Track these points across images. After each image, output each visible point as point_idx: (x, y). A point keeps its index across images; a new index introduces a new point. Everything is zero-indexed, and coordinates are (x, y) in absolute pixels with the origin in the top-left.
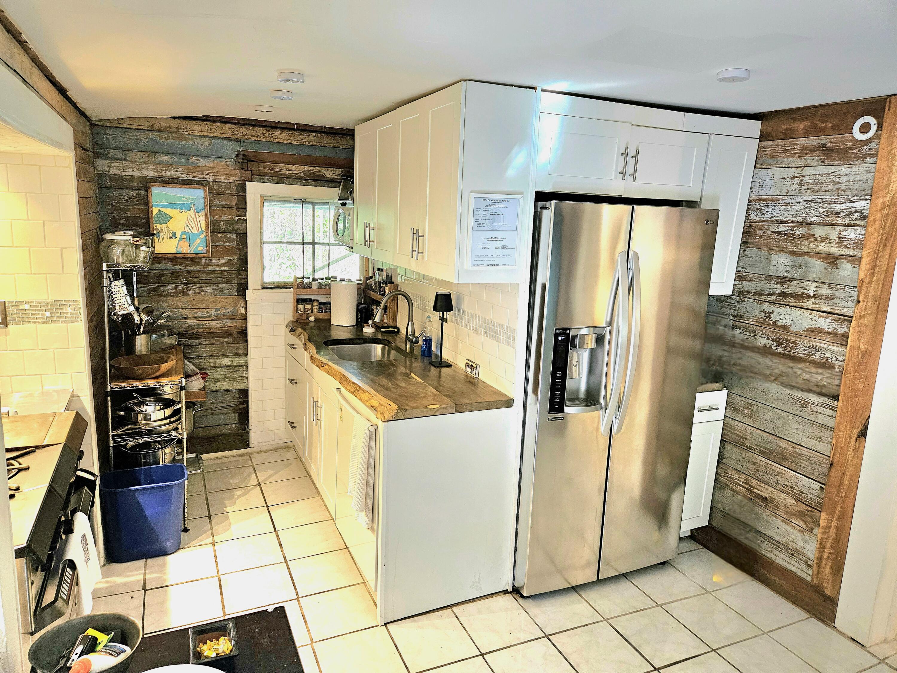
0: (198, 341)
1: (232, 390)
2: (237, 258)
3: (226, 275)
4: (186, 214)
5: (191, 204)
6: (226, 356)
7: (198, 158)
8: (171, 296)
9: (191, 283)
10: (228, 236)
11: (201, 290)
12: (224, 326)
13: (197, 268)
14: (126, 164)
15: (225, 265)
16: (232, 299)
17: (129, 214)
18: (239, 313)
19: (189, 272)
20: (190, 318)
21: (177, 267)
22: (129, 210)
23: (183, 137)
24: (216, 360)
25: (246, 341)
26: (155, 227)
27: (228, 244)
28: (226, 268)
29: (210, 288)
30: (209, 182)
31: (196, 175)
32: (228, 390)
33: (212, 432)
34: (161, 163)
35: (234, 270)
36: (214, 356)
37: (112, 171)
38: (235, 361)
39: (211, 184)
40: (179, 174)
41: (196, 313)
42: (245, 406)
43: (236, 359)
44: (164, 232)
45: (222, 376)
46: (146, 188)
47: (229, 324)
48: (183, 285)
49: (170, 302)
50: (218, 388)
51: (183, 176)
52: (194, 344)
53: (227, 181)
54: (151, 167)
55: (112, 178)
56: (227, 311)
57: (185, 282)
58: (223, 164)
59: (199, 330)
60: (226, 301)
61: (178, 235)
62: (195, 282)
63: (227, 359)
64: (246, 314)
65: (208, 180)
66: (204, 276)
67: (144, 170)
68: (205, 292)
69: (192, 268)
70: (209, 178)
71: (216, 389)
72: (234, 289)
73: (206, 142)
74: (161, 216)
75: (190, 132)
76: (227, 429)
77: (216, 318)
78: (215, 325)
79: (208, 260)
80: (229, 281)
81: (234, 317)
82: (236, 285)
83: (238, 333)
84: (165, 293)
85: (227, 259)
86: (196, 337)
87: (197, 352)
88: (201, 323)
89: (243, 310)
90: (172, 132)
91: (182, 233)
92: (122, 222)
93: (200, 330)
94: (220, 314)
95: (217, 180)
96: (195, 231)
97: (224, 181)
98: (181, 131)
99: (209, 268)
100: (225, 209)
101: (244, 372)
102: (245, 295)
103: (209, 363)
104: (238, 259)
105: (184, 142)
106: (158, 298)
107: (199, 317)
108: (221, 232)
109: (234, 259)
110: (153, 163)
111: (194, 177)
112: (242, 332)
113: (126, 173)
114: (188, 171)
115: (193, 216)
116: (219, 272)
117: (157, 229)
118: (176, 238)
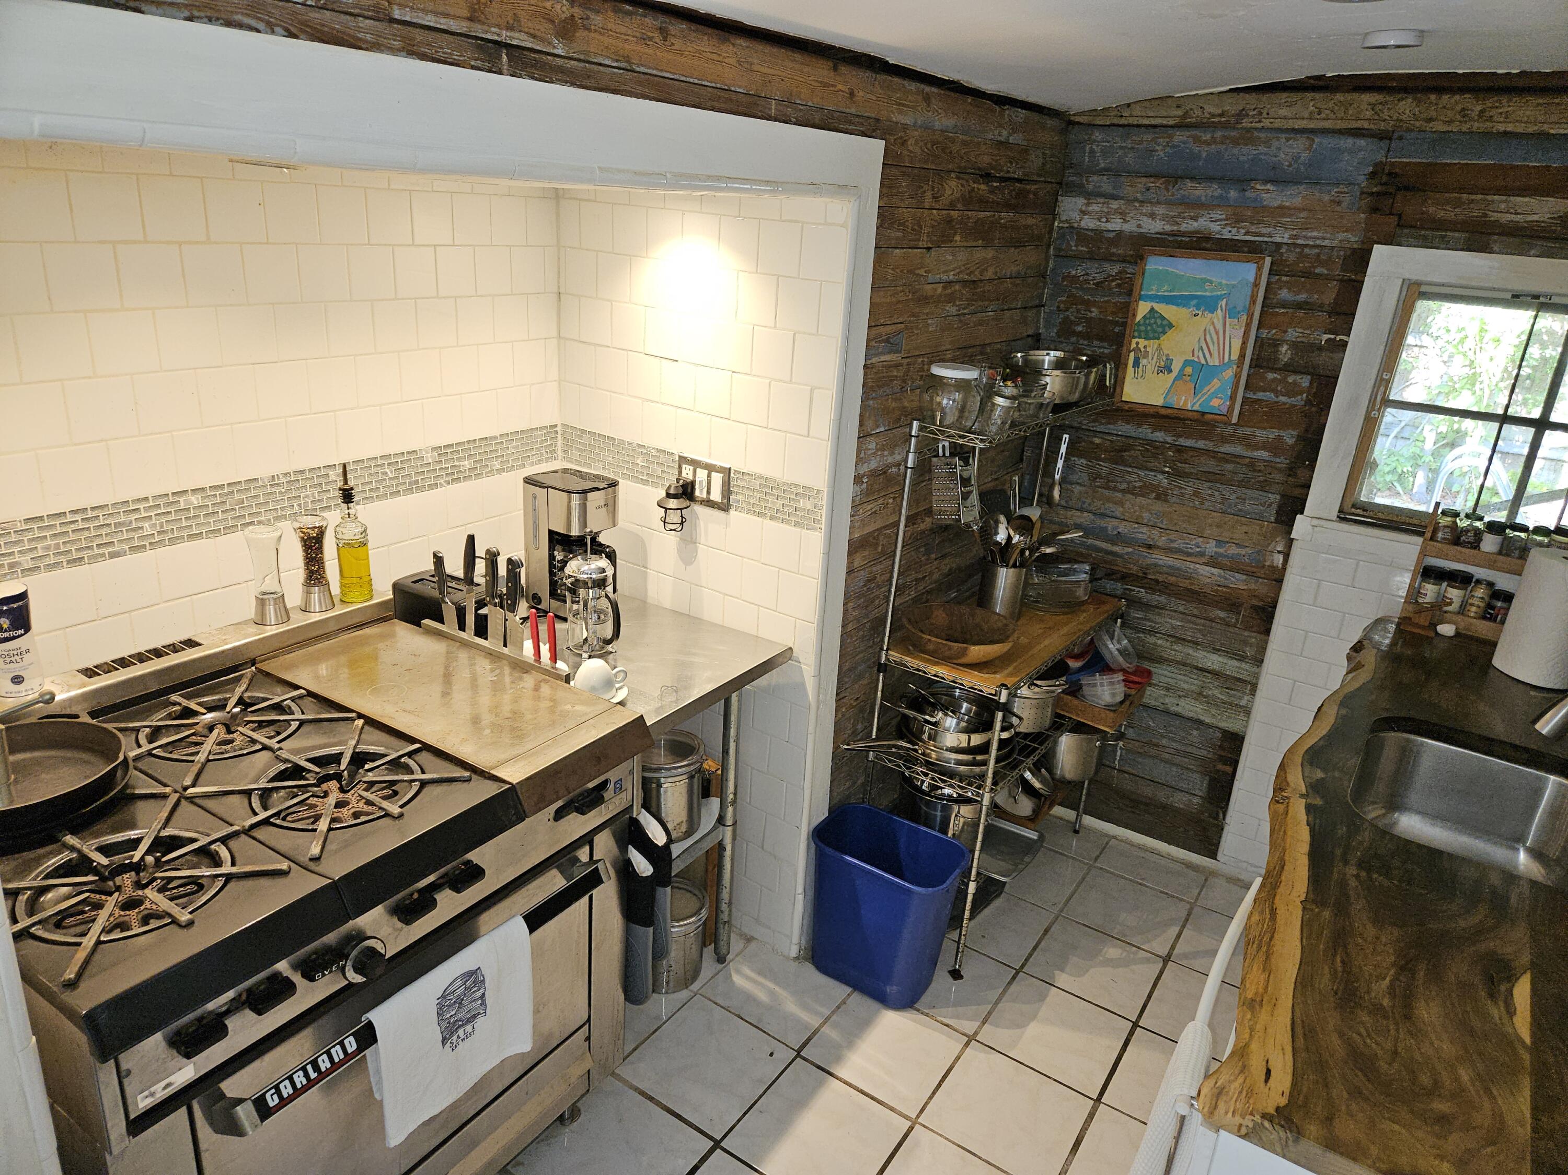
0: (1163, 599)
1: (1209, 726)
2: (1298, 436)
3: (1260, 471)
4: (1205, 320)
5: (1220, 298)
6: (1214, 649)
7: (1269, 186)
8: (1133, 494)
9: (1178, 474)
10: (1290, 379)
11: (1196, 494)
12: (1226, 583)
13: (1201, 444)
14: (1115, 205)
15: (1264, 447)
16: (1258, 528)
17: (1095, 312)
18: (1267, 564)
19: (1180, 450)
20: (1158, 547)
21: (1159, 436)
22: (1097, 304)
23: (1248, 137)
24: (1191, 652)
25: (1267, 632)
26: (1133, 345)
27: (1283, 399)
28: (1264, 454)
29: (1216, 493)
30: (1278, 245)
31: (1253, 229)
32: (1200, 722)
33: (1148, 791)
34: (1184, 202)
35: (1282, 461)
36: (1189, 641)
37: (1088, 223)
38: (1231, 666)
39: (1283, 250)
40: (1215, 227)
41: (1172, 541)
42: (1229, 769)
43: (1235, 663)
44: (1150, 358)
45: (1193, 688)
46: (1139, 259)
47: (1238, 581)
48: (1160, 477)
49: (1127, 505)
50: (1178, 709)
51: (1225, 231)
52: (1155, 603)
53: (1326, 243)
54: (1160, 210)
55: (1083, 236)
56: (1243, 552)
57: (1167, 469)
58: (1326, 198)
59: (1170, 578)
60: (1245, 528)
61: (1176, 367)
62: (1187, 475)
63: (1215, 657)
64: (1284, 568)
65: (1278, 240)
66: (1210, 465)
67: (1145, 219)
68: (1204, 499)
69: (1189, 443)
70: (1282, 237)
71: (1174, 709)
72: (1270, 505)
73: (1299, 145)
74: (1152, 321)
75: (1266, 123)
76: (1179, 801)
77: (1213, 562)
78: (1207, 575)
79: (1230, 429)
80: (1263, 487)
81: (1255, 570)
82: (1278, 497)
83: (1254, 607)
84: (1124, 486)
85: (1272, 434)
86: (1159, 591)
87: (1156, 623)
88: (1177, 564)
89: (1279, 559)
90: (1226, 126)
91: (1187, 363)
92: (1079, 328)
93: (1172, 579)
94: (1225, 556)
95: (1300, 242)
96: (1215, 361)
97: (1318, 242)
98: (1246, 123)
99: (1227, 448)
100: (1301, 313)
101: (1246, 698)
102: (1290, 524)
103: (1173, 653)
104: (1300, 438)
105: (1245, 150)
106: (1106, 492)
107: (1178, 551)
108: (1276, 369)
109: (1289, 437)
110: (1169, 203)
111: (1246, 234)
112: (1263, 609)
113: (1109, 226)
114: (1237, 220)
115: (1219, 327)
116: (1247, 460)
117: (1137, 350)
118: (1170, 371)
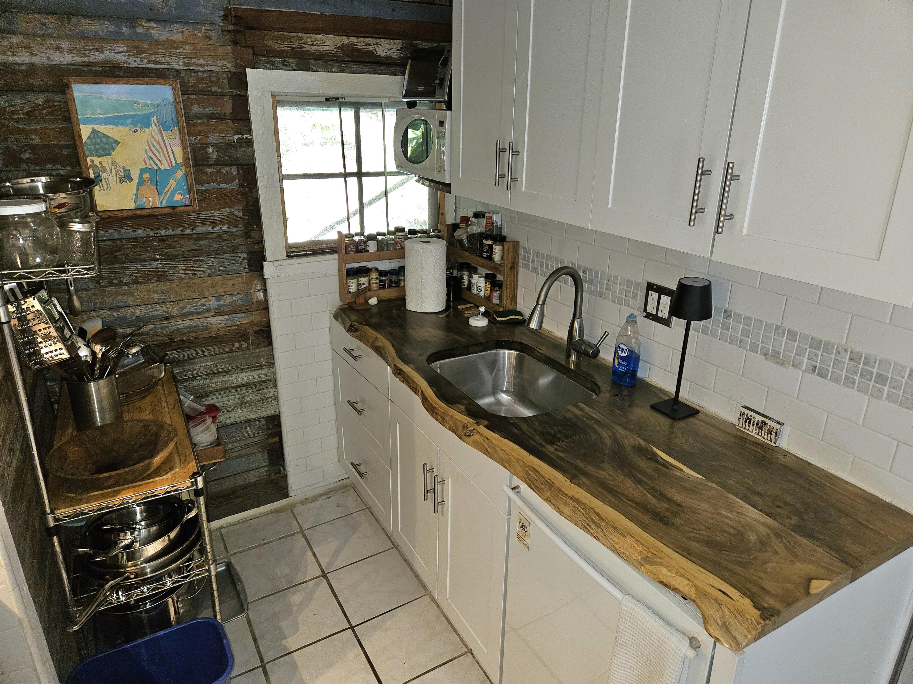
0: (192, 352)
1: (255, 420)
2: (243, 210)
3: (226, 240)
4: (144, 135)
5: (151, 115)
6: (241, 369)
7: (152, 24)
8: (137, 283)
9: (167, 258)
10: (224, 171)
11: (188, 268)
12: (233, 323)
13: (177, 231)
14: (15, 39)
15: (224, 222)
16: (240, 279)
17: (36, 140)
18: (254, 301)
19: (162, 239)
20: (174, 317)
21: (141, 233)
22: (35, 132)
24: (226, 378)
25: (271, 344)
26: (89, 163)
27: (223, 186)
28: (225, 228)
29: (203, 264)
30: (178, 71)
31: (153, 58)
32: (248, 421)
33: (230, 484)
34: (83, 36)
35: (239, 229)
36: (222, 372)
38: (255, 376)
39: (183, 75)
40: (121, 58)
41: (184, 308)
42: (277, 439)
43: (257, 372)
44: (109, 171)
45: (236, 401)
46: (62, 87)
47: (240, 319)
48: (155, 264)
49: (136, 293)
50: (232, 420)
51: (130, 61)
52: (187, 357)
53: (211, 68)
54: (65, 44)
56: (236, 298)
57: (158, 257)
58: (200, 34)
59: (192, 335)
60: (231, 282)
61: (135, 175)
62: (176, 257)
63: (243, 375)
64: (266, 301)
65: (176, 67)
66: (190, 245)
67: (53, 52)
68: (195, 270)
69: (167, 232)
70: (177, 65)
71: (229, 421)
72: (242, 261)
74: (98, 141)
76: (253, 477)
77: (219, 312)
78: (217, 323)
79: (195, 215)
80: (233, 250)
81: (248, 307)
82: (245, 254)
83: (257, 332)
84: (126, 280)
85: (223, 213)
86: (188, 347)
87: (194, 370)
88: (193, 323)
89: (261, 295)
91: (143, 171)
92: (26, 156)
93: (193, 335)
94: (226, 305)
95: (192, 68)
96: (165, 166)
97: (206, 68)
99: (198, 230)
100: (213, 122)
101: (272, 390)
102: (260, 269)
103: (214, 385)
104: (245, 211)
106: (113, 289)
107: (191, 313)
108: (210, 165)
109: (237, 212)
110: (68, 36)
111: (149, 62)
112: (262, 331)
113: (17, 59)
114: (137, 52)
115: (158, 138)
116: (214, 236)
117: (94, 166)
118: (131, 180)
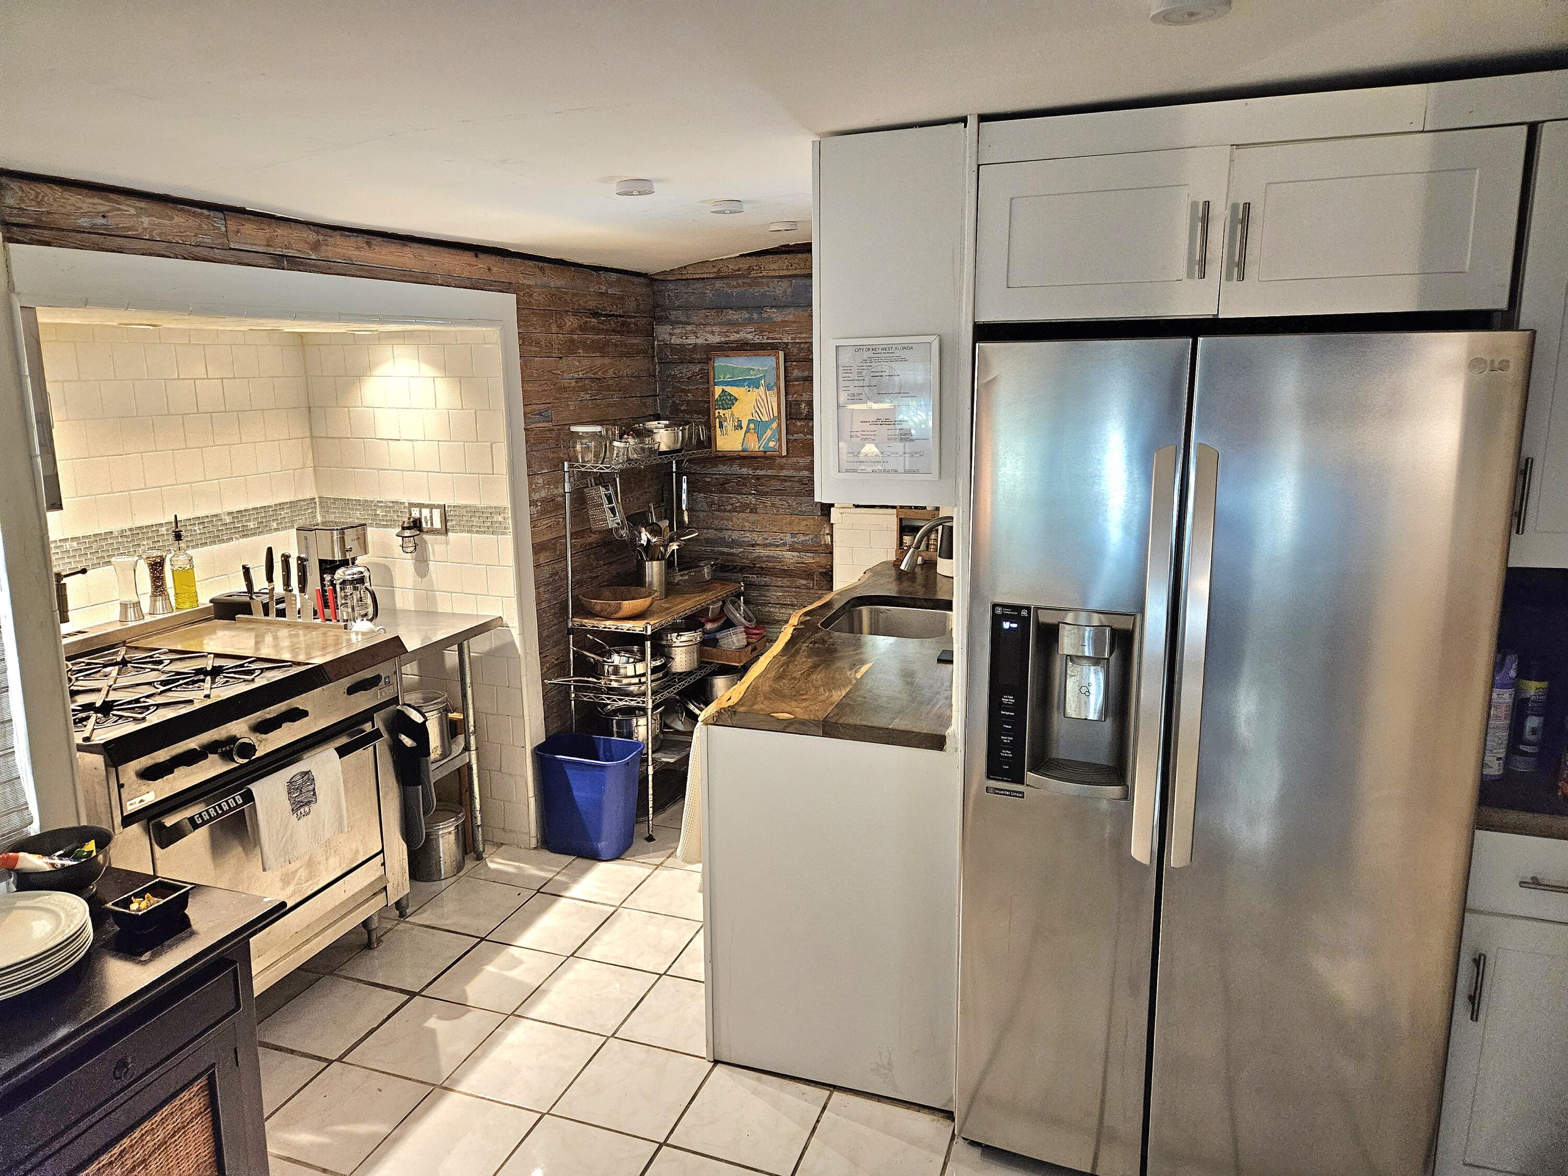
0: (768, 580)
3: (806, 484)
4: (755, 394)
5: (760, 378)
7: (774, 310)
8: (736, 512)
9: (760, 494)
11: (773, 505)
12: (802, 560)
14: (689, 328)
15: (805, 468)
16: (812, 521)
17: (690, 396)
18: (822, 543)
19: (758, 478)
20: (758, 545)
21: (744, 471)
22: (689, 391)
23: (756, 282)
26: (717, 414)
27: (809, 437)
28: (806, 473)
29: (784, 503)
30: (787, 344)
31: (771, 335)
34: (729, 323)
36: (789, 605)
37: (675, 340)
39: (790, 347)
40: (750, 336)
41: (766, 539)
44: (728, 421)
46: (708, 360)
47: (809, 558)
48: (750, 497)
49: (735, 519)
51: (755, 339)
52: (763, 583)
54: (716, 329)
55: (674, 349)
56: (807, 538)
57: (753, 492)
58: (806, 314)
59: (769, 564)
60: (805, 523)
61: (744, 425)
62: (766, 494)
64: (832, 544)
65: (786, 341)
66: (776, 485)
67: (709, 335)
68: (778, 508)
69: (762, 472)
70: (787, 339)
73: (785, 284)
74: (725, 398)
75: (764, 273)
77: (792, 549)
78: (790, 557)
79: (782, 460)
81: (816, 548)
83: (821, 573)
84: (730, 507)
85: (808, 460)
86: (765, 574)
87: (767, 597)
88: (771, 553)
89: (827, 538)
90: (742, 276)
91: (750, 421)
92: (683, 408)
94: (799, 543)
95: (797, 341)
96: (765, 418)
97: (807, 340)
98: (753, 274)
99: (784, 473)
100: (807, 383)
105: (757, 289)
106: (720, 513)
107: (771, 545)
108: (801, 419)
110: (720, 324)
111: (767, 339)
112: (825, 573)
113: (689, 341)
114: (761, 332)
115: (764, 397)
116: (797, 479)
117: (719, 417)
118: (742, 428)
